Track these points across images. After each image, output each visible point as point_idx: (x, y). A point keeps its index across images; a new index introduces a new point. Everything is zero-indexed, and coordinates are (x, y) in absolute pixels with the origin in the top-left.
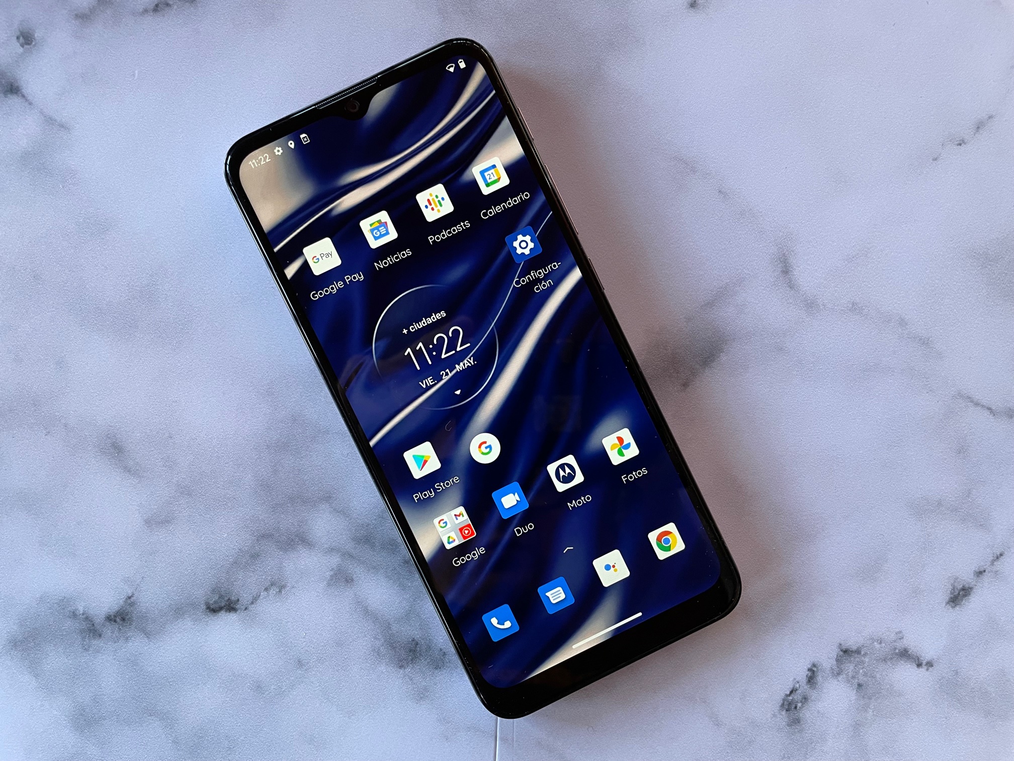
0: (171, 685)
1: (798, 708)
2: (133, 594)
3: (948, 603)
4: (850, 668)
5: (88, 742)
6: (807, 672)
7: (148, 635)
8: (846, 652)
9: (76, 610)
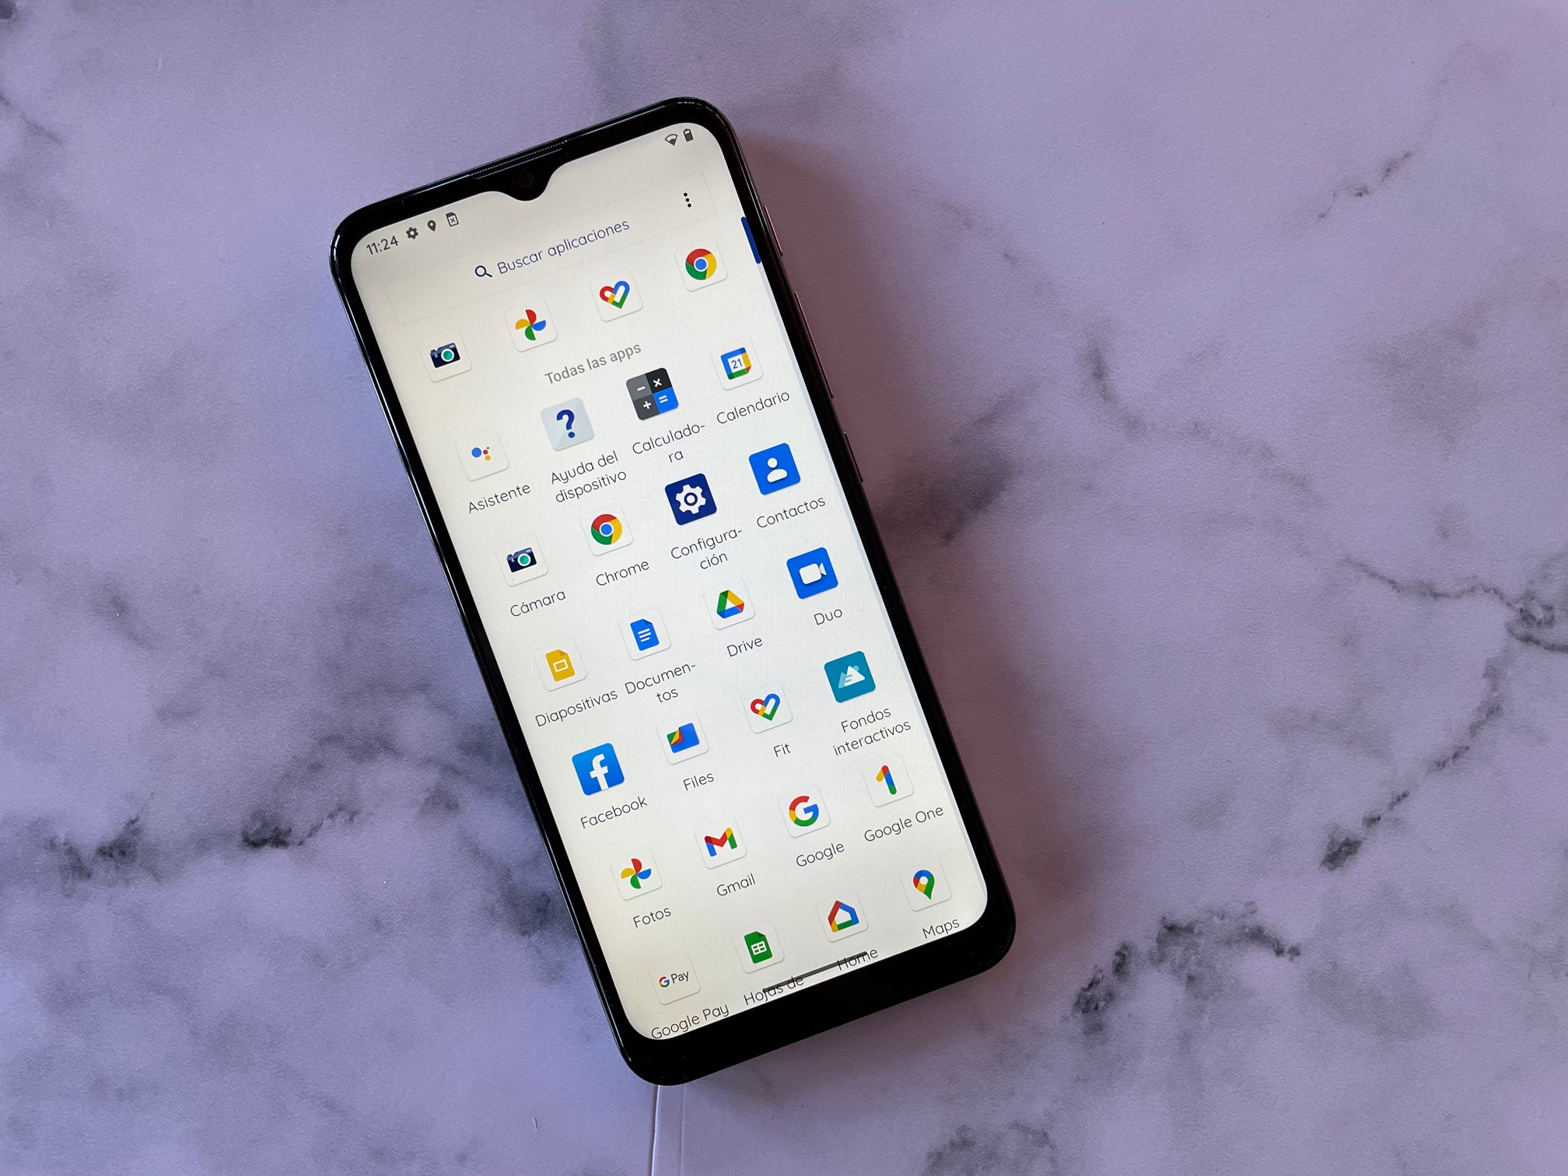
0: (190, 950)
1: (1100, 1008)
2: (138, 817)
3: (1323, 863)
4: (1177, 952)
5: (68, 1030)
6: (1114, 957)
7: (156, 875)
8: (1172, 928)
9: (56, 837)
